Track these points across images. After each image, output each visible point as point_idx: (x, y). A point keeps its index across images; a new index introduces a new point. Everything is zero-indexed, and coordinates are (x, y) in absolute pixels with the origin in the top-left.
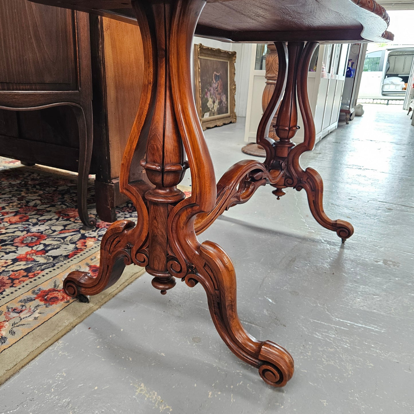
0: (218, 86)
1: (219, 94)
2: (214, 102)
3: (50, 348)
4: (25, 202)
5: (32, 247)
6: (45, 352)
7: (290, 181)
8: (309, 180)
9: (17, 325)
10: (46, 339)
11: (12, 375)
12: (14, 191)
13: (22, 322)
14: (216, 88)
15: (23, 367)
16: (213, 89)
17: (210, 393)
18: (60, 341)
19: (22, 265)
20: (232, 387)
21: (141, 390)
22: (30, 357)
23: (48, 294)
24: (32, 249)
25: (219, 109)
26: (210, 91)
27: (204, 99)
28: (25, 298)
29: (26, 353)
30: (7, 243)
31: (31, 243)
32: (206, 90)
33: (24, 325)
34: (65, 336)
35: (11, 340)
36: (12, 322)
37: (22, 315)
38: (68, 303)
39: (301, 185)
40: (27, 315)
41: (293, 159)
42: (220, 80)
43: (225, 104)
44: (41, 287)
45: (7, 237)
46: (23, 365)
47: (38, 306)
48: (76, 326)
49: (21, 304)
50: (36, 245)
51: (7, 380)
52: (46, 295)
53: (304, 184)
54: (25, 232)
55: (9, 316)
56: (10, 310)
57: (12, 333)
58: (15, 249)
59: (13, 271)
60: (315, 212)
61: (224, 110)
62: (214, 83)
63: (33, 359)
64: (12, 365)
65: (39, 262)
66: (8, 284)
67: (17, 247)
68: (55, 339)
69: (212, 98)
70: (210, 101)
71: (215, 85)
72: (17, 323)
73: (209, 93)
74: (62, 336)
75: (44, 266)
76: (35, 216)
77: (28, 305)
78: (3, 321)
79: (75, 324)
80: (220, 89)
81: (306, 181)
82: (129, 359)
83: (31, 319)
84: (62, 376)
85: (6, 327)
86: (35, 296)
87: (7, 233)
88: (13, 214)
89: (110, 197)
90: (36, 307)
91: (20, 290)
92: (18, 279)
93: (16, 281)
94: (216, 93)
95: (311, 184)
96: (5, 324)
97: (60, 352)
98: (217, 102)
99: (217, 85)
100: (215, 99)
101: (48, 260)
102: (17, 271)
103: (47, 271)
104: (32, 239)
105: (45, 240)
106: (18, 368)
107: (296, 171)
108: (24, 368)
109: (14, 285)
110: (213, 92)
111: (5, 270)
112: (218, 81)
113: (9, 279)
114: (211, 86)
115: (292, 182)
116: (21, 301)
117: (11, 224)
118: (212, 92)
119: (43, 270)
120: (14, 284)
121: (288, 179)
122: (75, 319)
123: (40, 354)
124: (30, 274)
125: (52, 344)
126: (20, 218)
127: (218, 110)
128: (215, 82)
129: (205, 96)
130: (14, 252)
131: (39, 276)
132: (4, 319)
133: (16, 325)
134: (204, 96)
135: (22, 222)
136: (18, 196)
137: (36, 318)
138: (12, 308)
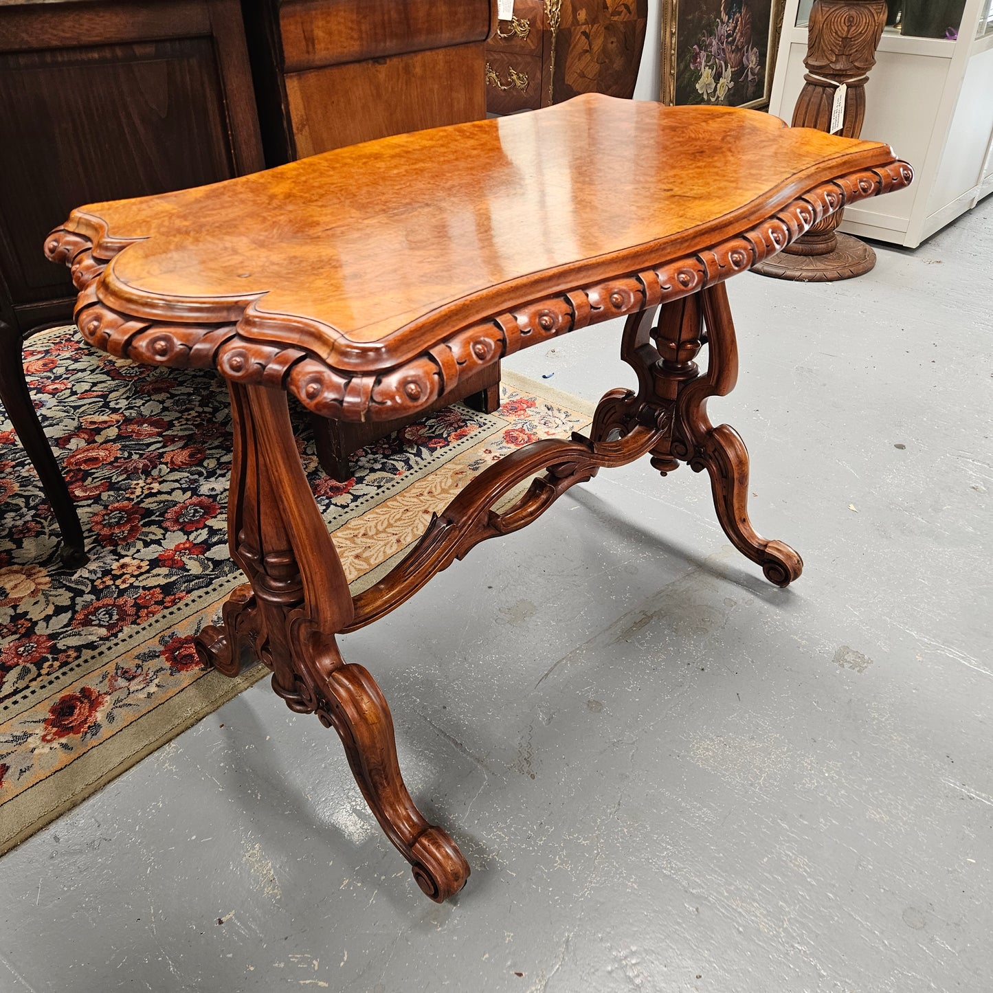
0: (735, 28)
1: (738, 50)
2: (718, 77)
3: (156, 754)
4: (211, 410)
5: (188, 533)
6: (147, 760)
7: (681, 449)
8: (716, 454)
9: (121, 704)
10: (152, 739)
11: (93, 793)
12: (200, 376)
13: (129, 701)
14: (729, 36)
15: (109, 782)
16: (720, 40)
17: (346, 882)
18: (173, 744)
19: (161, 576)
20: (383, 877)
21: (252, 856)
22: (122, 767)
23: (182, 647)
24: (188, 539)
25: (731, 92)
26: (706, 47)
27: (687, 75)
28: (147, 651)
29: (119, 760)
30: (153, 518)
31: (191, 522)
32: (695, 47)
33: (130, 705)
34: (183, 734)
35: (105, 732)
36: (116, 695)
37: (134, 685)
38: (205, 672)
39: (702, 461)
40: (140, 688)
41: (688, 406)
42: (743, 11)
43: (753, 74)
44: (176, 629)
45: (156, 504)
46: (110, 778)
47: (162, 669)
48: (203, 718)
49: (137, 661)
50: (196, 530)
51: (84, 800)
52: (179, 649)
53: (708, 461)
54: (189, 494)
55: (115, 683)
56: (119, 672)
57: (110, 717)
58: (161, 537)
59: (144, 588)
60: (725, 519)
61: (751, 89)
62: (723, 23)
63: (127, 770)
64: (94, 777)
65: (191, 572)
66: (130, 615)
67: (166, 530)
68: (164, 739)
69: (711, 67)
70: (707, 74)
71: (723, 30)
72: (122, 700)
73: (703, 53)
74: (178, 735)
75: (193, 583)
76: (217, 451)
77: (146, 665)
78: (105, 694)
79: (201, 716)
80: (741, 36)
81: (711, 453)
82: (257, 796)
83: (142, 695)
84: (156, 807)
85: (106, 704)
86: (162, 648)
87: (160, 493)
88: (181, 444)
89: (335, 439)
90: (157, 671)
91: (144, 632)
92: (147, 608)
93: (143, 612)
94: (728, 48)
95: (721, 462)
96: (106, 699)
97: (167, 765)
98: (728, 74)
99: (731, 25)
100: (721, 66)
101: (205, 567)
102: (151, 588)
103: (196, 593)
104: (196, 511)
105: (215, 517)
106: (103, 783)
107: (694, 430)
108: (112, 783)
109: (138, 621)
110: (719, 49)
111: (134, 584)
112: (738, 15)
113: (136, 605)
114: (711, 33)
115: (684, 451)
116: (138, 657)
117: (172, 470)
118: (714, 49)
119: (189, 592)
120: (139, 617)
121: (676, 444)
122: (204, 705)
123: (138, 762)
124: (168, 599)
125: (158, 748)
126: (191, 456)
127: (727, 97)
128: (725, 18)
129: (691, 65)
130: (158, 542)
131: (179, 605)
132: (107, 689)
133: (118, 705)
134: (687, 66)
135: (191, 466)
136: (203, 393)
137: (149, 695)
138: (123, 668)
